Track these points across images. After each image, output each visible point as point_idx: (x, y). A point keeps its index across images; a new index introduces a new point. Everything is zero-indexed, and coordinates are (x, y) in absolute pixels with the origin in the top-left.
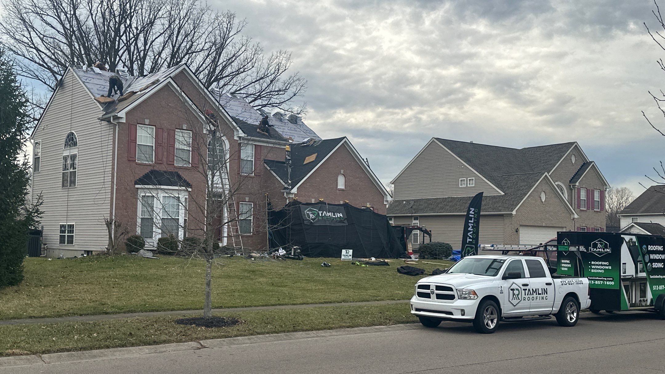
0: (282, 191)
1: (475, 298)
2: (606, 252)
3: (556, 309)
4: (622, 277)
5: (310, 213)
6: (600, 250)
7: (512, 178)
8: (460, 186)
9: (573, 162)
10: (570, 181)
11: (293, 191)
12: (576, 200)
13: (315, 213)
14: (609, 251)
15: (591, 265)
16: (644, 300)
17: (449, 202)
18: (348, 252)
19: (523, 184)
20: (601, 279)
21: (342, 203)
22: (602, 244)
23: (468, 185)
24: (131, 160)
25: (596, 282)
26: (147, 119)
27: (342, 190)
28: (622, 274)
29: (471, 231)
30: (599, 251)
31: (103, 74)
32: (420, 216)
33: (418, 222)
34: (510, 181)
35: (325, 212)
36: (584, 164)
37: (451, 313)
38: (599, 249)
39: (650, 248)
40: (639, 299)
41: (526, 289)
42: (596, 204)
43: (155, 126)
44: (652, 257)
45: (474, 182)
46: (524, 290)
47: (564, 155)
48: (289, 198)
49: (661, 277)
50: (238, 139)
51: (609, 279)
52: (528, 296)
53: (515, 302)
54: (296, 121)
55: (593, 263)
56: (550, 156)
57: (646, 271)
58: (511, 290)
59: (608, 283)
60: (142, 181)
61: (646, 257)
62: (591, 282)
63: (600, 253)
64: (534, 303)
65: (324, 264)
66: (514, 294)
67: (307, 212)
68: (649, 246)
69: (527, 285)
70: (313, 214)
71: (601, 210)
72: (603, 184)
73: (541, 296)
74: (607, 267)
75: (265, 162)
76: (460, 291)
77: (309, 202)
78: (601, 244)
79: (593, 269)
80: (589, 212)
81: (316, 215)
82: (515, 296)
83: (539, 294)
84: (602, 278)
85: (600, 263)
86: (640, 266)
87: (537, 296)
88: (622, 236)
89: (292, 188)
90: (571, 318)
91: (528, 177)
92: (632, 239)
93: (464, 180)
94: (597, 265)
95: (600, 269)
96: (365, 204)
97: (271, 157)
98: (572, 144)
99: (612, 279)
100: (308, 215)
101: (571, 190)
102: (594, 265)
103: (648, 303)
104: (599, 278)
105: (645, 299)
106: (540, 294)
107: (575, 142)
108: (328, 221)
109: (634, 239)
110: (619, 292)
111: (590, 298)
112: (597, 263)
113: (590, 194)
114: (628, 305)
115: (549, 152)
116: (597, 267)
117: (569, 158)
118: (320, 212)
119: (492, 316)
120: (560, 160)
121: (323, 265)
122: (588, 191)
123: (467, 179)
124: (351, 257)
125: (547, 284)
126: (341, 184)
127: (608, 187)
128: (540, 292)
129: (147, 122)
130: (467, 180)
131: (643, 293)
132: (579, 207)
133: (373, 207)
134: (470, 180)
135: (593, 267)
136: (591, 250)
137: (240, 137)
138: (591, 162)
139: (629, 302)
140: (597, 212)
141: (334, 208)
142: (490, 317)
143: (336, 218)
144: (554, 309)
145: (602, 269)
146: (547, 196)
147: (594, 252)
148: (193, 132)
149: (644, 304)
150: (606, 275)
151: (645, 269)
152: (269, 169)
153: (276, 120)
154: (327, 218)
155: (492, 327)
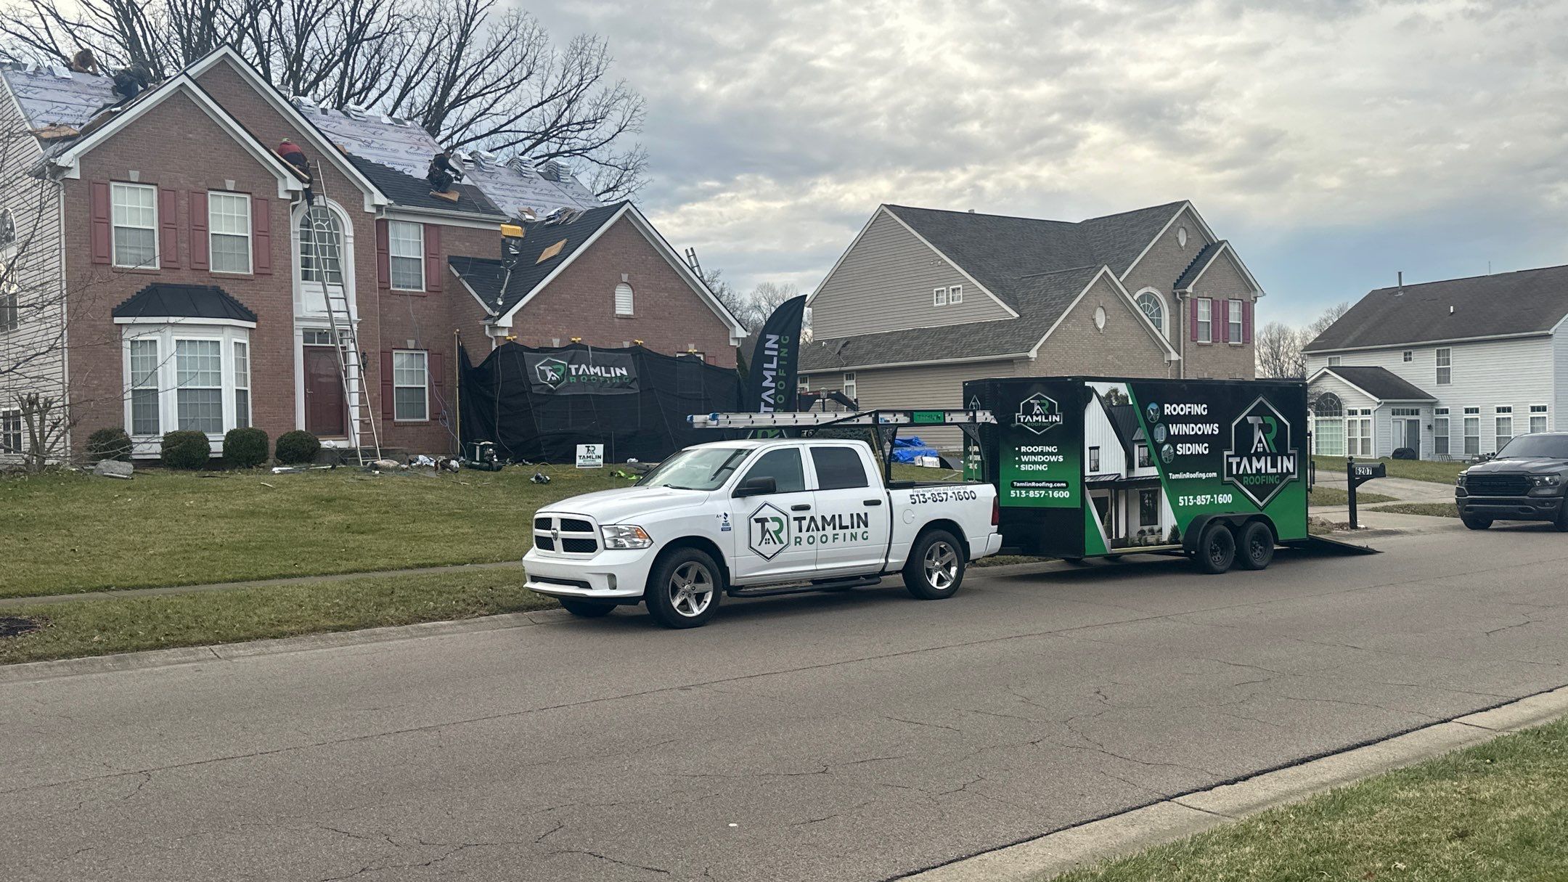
0: (482, 322)
1: (646, 546)
2: (1052, 423)
3: (898, 559)
4: (1087, 480)
5: (547, 369)
6: (1039, 418)
7: (1039, 282)
8: (935, 305)
9: (1183, 244)
10: (1175, 284)
11: (501, 323)
12: (1188, 324)
13: (559, 370)
14: (1058, 419)
15: (1020, 454)
16: (1152, 532)
17: (913, 339)
18: (591, 449)
19: (1056, 293)
20: (1040, 485)
21: (627, 345)
22: (1044, 405)
23: (951, 302)
24: (101, 261)
25: (1031, 494)
26: (134, 169)
27: (627, 318)
28: (1087, 473)
29: (771, 388)
30: (1037, 421)
31: (77, 80)
32: (859, 371)
33: (854, 384)
34: (1034, 288)
35: (583, 366)
36: (1207, 246)
37: (586, 585)
38: (1037, 416)
39: (1168, 409)
40: (1139, 528)
41: (804, 518)
42: (1233, 331)
43: (156, 185)
44: (1174, 429)
45: (961, 294)
46: (795, 519)
47: (1161, 229)
48: (496, 337)
49: (1203, 476)
50: (374, 211)
51: (1059, 485)
52: (810, 533)
53: (769, 549)
54: (558, 176)
55: (1023, 449)
56: (1134, 233)
57: (1157, 462)
58: (757, 521)
59: (1056, 494)
60: (129, 308)
61: (1156, 430)
62: (1021, 494)
63: (1039, 426)
64: (824, 549)
65: (537, 478)
66: (764, 531)
67: (541, 368)
68: (1166, 405)
69: (807, 508)
70: (555, 371)
71: (1243, 343)
72: (1248, 291)
73: (848, 532)
74: (1053, 459)
75: (450, 263)
76: (615, 528)
77: (546, 345)
78: (1041, 405)
79: (1025, 463)
80: (1218, 347)
81: (560, 373)
82: (767, 536)
83: (842, 527)
84: (1043, 484)
85: (1040, 449)
86: (1139, 453)
87: (835, 532)
88: (1087, 384)
89: (499, 317)
90: (941, 581)
91: (1069, 277)
92: (1115, 391)
93: (943, 291)
94: (1033, 454)
95: (1039, 463)
96: (684, 347)
97: (465, 249)
98: (1177, 205)
99: (1064, 485)
100: (543, 374)
101: (1178, 302)
102: (1026, 454)
103: (1166, 536)
104: (1037, 485)
105: (1156, 528)
106: (847, 527)
107: (1185, 202)
108: (593, 385)
109: (1123, 389)
110: (1081, 512)
111: (998, 532)
112: (1032, 449)
113: (1219, 310)
114: (1107, 542)
115: (1132, 226)
116: (1033, 458)
117: (1171, 236)
118: (573, 367)
119: (700, 587)
120: (1151, 241)
121: (533, 479)
122: (1214, 304)
123: (948, 288)
124: (601, 461)
125: (867, 503)
126: (624, 303)
127: (1259, 293)
128: (846, 522)
129: (134, 175)
130: (948, 292)
131: (1150, 515)
132: (1194, 337)
133: (703, 353)
134: (953, 290)
135: (1024, 459)
136: (1019, 419)
137: (379, 208)
138: (1221, 243)
139: (1110, 536)
140: (1235, 346)
141: (607, 357)
142: (694, 589)
143: (612, 377)
144: (890, 560)
145: (1043, 463)
146: (1108, 317)
147: (1026, 424)
148: (252, 197)
149: (1151, 539)
150: (1052, 477)
151: (1154, 458)
152: (457, 275)
153: (509, 174)
154: (589, 380)
155: (697, 611)
